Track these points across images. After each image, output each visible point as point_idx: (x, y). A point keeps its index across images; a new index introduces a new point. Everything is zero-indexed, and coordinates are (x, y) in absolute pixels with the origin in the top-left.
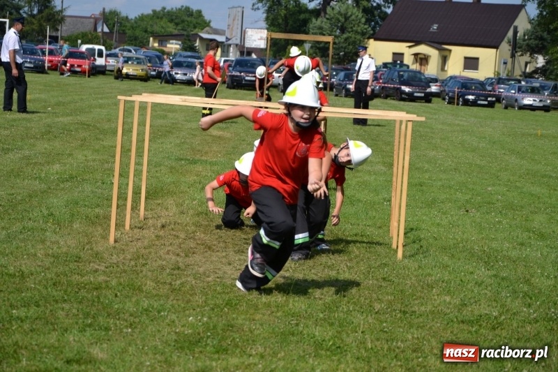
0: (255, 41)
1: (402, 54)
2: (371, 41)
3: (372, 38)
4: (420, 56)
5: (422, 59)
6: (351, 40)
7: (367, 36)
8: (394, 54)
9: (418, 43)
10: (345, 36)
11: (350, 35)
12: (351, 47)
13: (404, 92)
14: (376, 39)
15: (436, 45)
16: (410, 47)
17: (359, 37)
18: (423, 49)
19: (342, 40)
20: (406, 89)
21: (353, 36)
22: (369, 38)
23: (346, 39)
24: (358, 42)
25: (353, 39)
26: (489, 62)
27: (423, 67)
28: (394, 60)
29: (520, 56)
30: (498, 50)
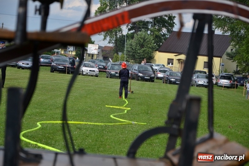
0: (93, 50)
1: (173, 59)
2: (157, 52)
3: (157, 51)
4: (181, 61)
6: (146, 51)
7: (155, 50)
8: (168, 59)
10: (143, 49)
11: (146, 49)
12: (146, 55)
14: (160, 51)
16: (176, 56)
17: (150, 50)
22: (156, 51)
23: (144, 51)
24: (150, 53)
25: (148, 51)
28: (169, 62)
29: (232, 62)
30: (222, 58)
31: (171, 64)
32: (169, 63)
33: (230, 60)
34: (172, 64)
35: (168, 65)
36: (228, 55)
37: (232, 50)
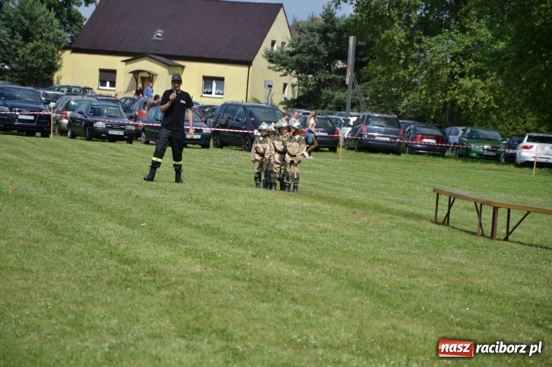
1: (114, 72)
3: (68, 49)
4: (141, 74)
6: (41, 51)
7: (62, 46)
8: (101, 71)
11: (39, 44)
12: (40, 61)
14: (75, 50)
16: (127, 62)
17: (51, 46)
18: (145, 65)
19: (28, 51)
21: (43, 45)
22: (64, 49)
23: (33, 50)
25: (44, 50)
28: (102, 79)
29: (281, 76)
30: (251, 67)
31: (108, 83)
32: (103, 83)
33: (277, 71)
34: (113, 84)
35: (101, 87)
36: (271, 58)
37: (273, 43)
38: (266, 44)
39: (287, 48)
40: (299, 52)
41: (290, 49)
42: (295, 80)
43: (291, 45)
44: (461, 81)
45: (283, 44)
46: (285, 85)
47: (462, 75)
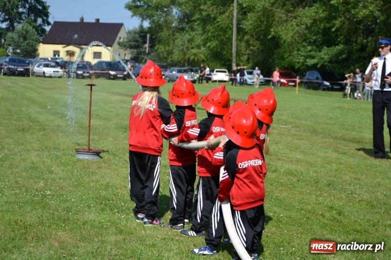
1: (59, 51)
2: (41, 44)
4: (70, 52)
5: (71, 54)
6: (30, 44)
7: (39, 41)
8: (54, 51)
9: (68, 45)
10: (26, 42)
11: (29, 41)
13: (110, 75)
14: (44, 43)
15: (78, 46)
16: (64, 47)
17: (34, 42)
18: (71, 48)
19: (26, 44)
20: (112, 73)
21: (31, 42)
23: (27, 44)
26: (107, 54)
27: (71, 57)
28: (54, 54)
29: (123, 51)
30: (112, 47)
31: (57, 56)
32: (55, 56)
33: (122, 49)
36: (119, 44)
37: (120, 38)
38: (118, 39)
39: (126, 40)
40: (130, 41)
41: (127, 40)
42: (129, 52)
43: (127, 39)
44: (192, 50)
45: (124, 38)
46: (125, 55)
47: (192, 48)
